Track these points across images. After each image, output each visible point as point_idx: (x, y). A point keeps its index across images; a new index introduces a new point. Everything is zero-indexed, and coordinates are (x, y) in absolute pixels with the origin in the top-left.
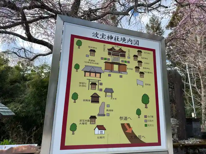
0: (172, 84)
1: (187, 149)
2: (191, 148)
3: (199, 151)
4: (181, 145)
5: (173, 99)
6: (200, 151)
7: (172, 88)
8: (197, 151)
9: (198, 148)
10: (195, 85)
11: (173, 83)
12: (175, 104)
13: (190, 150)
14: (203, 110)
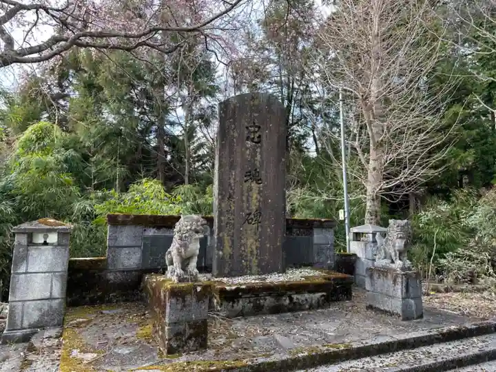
0: (257, 129)
1: (257, 296)
2: (270, 295)
3: (291, 299)
4: (199, 289)
5: (256, 170)
6: (295, 300)
7: (256, 140)
8: (285, 300)
9: (289, 293)
10: (356, 144)
11: (259, 127)
12: (260, 182)
13: (267, 297)
14: (368, 204)
